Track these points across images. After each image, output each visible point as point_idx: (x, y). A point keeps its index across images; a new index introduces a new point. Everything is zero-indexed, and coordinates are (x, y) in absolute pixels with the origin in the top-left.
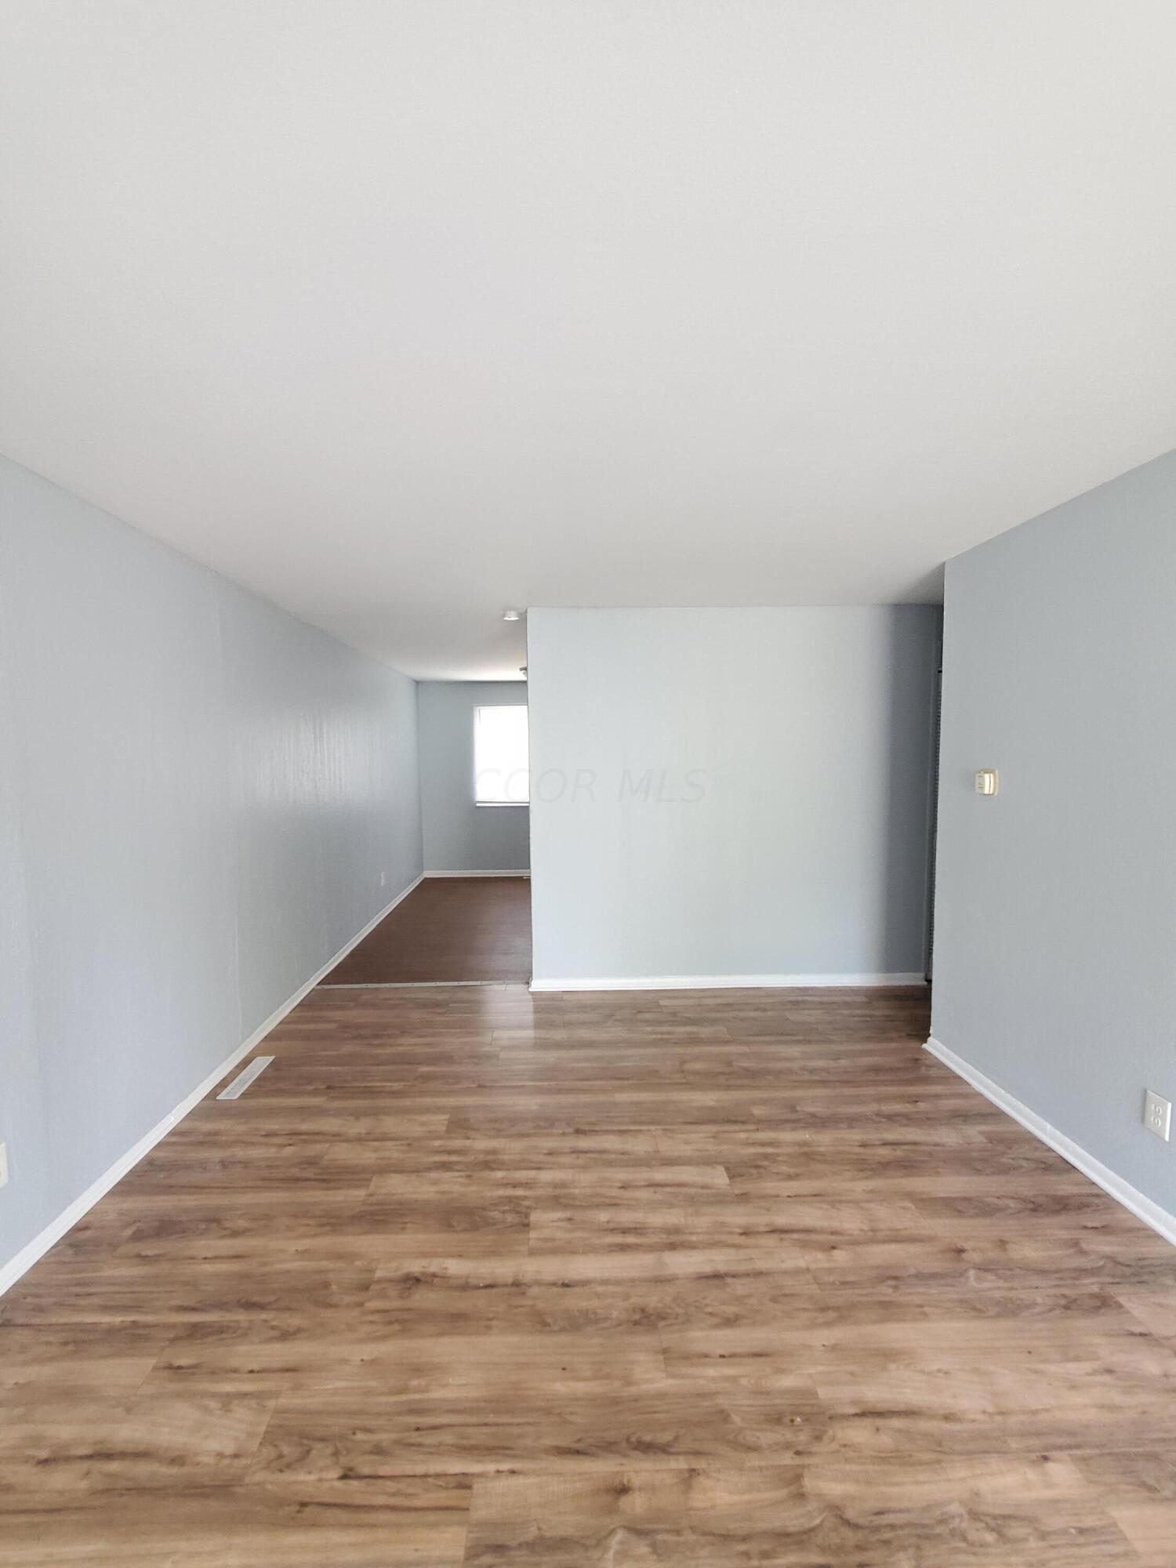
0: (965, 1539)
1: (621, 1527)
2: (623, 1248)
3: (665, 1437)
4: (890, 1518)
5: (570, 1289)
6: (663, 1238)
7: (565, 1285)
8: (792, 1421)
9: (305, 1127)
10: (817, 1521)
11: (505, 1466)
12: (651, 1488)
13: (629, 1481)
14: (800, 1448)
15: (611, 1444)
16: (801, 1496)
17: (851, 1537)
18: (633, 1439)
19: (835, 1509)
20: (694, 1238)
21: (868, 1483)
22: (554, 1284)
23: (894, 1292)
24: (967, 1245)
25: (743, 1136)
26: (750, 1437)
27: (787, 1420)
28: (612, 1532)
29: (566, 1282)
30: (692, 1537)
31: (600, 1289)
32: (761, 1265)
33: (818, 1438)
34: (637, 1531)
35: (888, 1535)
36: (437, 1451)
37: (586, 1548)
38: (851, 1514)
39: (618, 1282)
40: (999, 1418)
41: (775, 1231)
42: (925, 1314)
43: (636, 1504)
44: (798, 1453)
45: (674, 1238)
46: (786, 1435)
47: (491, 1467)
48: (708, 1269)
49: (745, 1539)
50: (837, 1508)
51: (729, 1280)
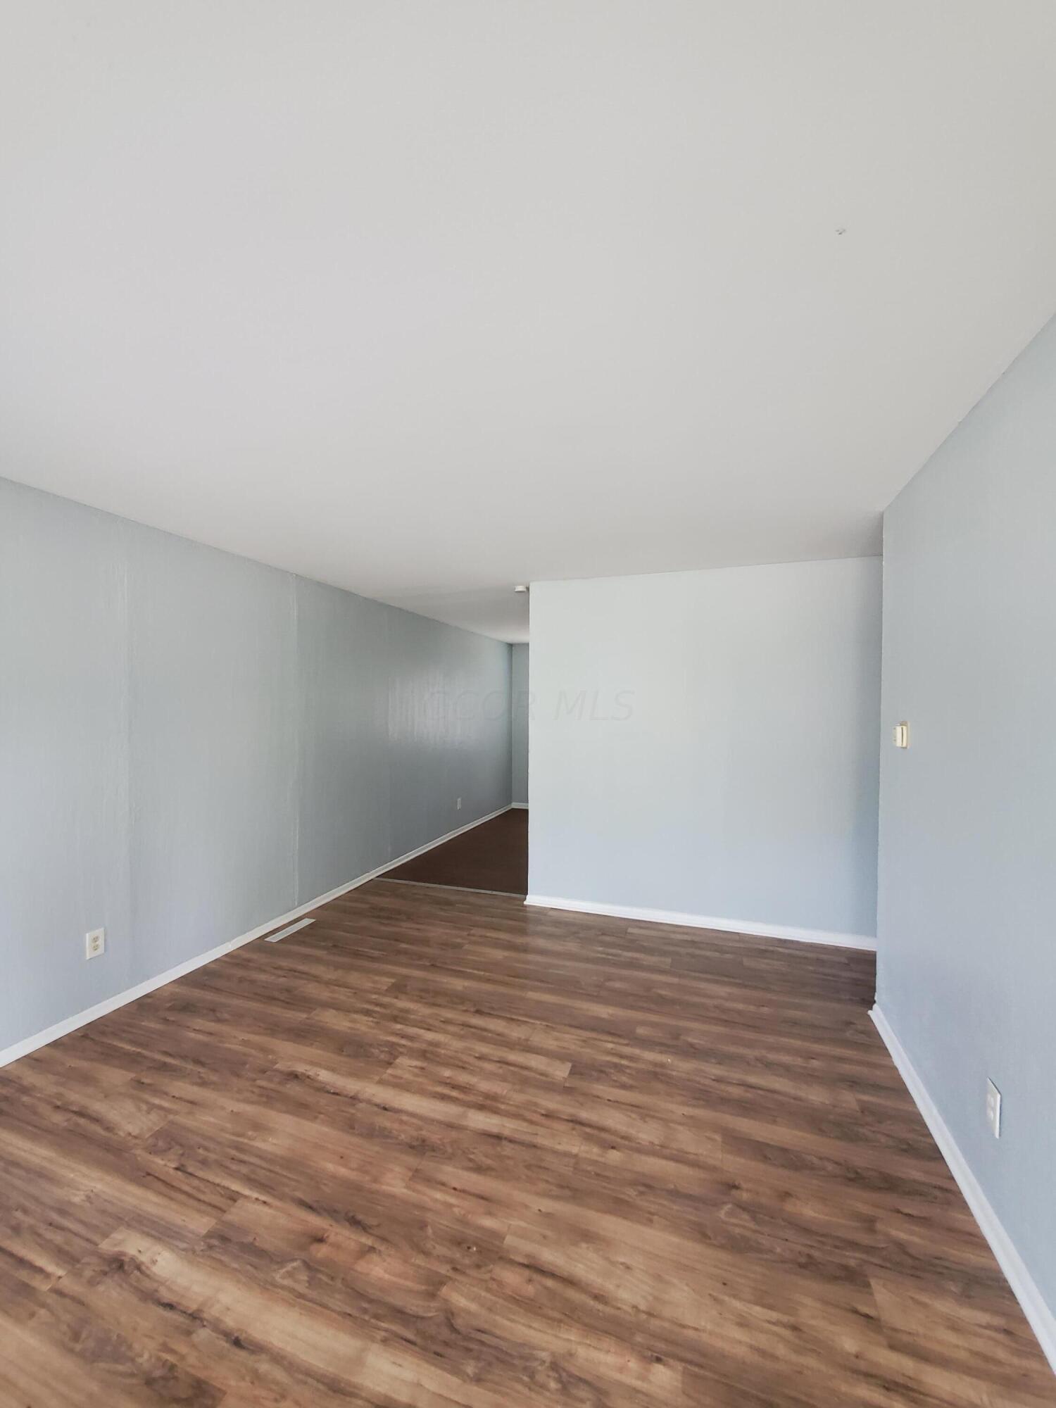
0: (532, 1376)
1: (300, 1259)
2: (443, 1097)
3: (371, 1221)
4: (484, 1337)
5: (386, 1112)
6: (480, 1100)
7: (385, 1109)
8: (469, 1248)
9: (301, 967)
10: (430, 1315)
11: (263, 1198)
12: (337, 1246)
13: (328, 1237)
14: (459, 1267)
15: (335, 1211)
16: (432, 1296)
17: (445, 1334)
18: (351, 1214)
19: (449, 1316)
20: (503, 1107)
21: (490, 1310)
22: (377, 1105)
23: (636, 1195)
24: (744, 1185)
25: (610, 1046)
26: (429, 1245)
27: (465, 1246)
28: (294, 1260)
29: (387, 1106)
30: (339, 1284)
31: (405, 1118)
32: (539, 1141)
33: (478, 1267)
34: (307, 1265)
35: (472, 1346)
36: (233, 1175)
37: (272, 1260)
38: (459, 1322)
39: (421, 1117)
40: (644, 1317)
41: (575, 1122)
42: (651, 1221)
43: (321, 1251)
44: (455, 1269)
45: (488, 1102)
46: (457, 1255)
47: (255, 1195)
48: (495, 1130)
49: (371, 1301)
50: (452, 1314)
51: (504, 1142)
